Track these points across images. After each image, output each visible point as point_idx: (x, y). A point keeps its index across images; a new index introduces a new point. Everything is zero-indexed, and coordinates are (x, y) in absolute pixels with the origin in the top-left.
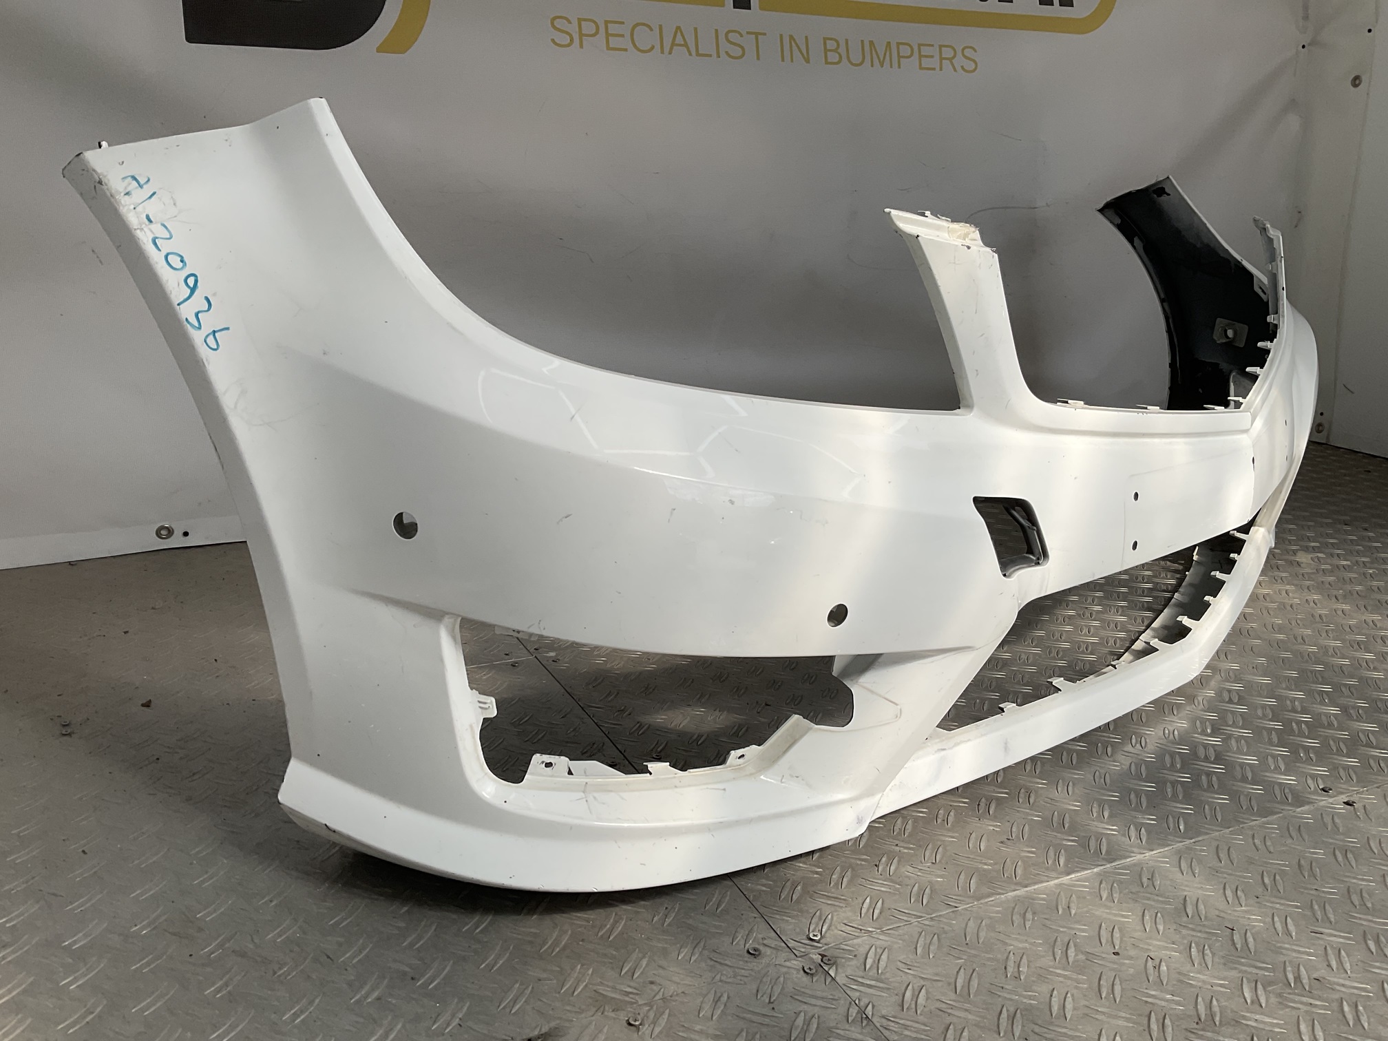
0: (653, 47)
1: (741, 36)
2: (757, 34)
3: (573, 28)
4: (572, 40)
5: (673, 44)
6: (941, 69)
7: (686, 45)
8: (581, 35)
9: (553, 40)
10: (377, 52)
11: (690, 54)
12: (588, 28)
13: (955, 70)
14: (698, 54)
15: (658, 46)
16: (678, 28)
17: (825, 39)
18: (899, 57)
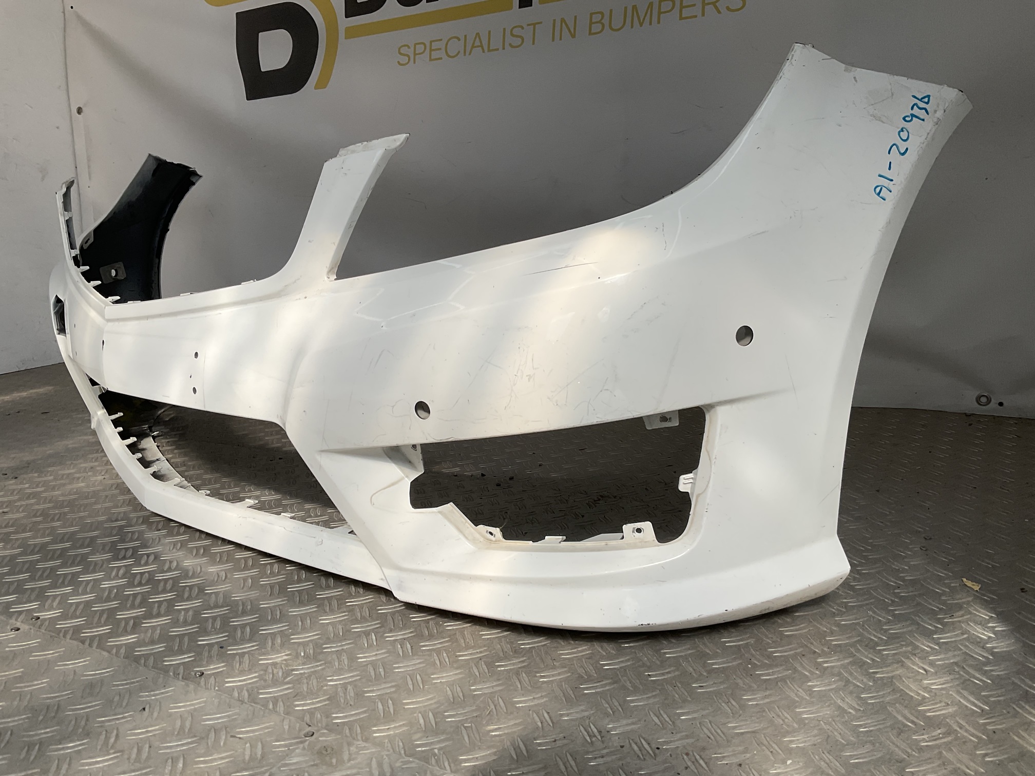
0: (459, 52)
1: (523, 28)
2: (534, 25)
3: (411, 52)
4: (409, 60)
5: (473, 47)
6: (703, 15)
7: (482, 46)
8: (415, 54)
9: (398, 62)
10: (315, 89)
11: (484, 52)
12: (420, 48)
13: (719, 12)
14: (489, 50)
15: (462, 52)
16: (478, 34)
17: (591, 14)
18: (660, 13)
